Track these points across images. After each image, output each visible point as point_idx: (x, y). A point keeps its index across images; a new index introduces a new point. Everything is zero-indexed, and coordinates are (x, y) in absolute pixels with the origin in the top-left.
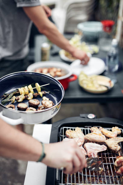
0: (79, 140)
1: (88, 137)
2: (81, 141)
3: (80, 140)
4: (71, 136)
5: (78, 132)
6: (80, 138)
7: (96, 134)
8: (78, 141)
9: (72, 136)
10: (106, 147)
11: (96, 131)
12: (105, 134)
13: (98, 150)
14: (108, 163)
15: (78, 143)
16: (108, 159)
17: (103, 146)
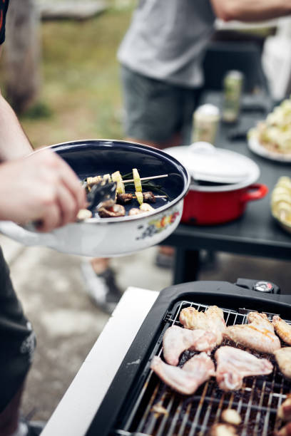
0: (205, 335)
1: (231, 333)
2: (208, 340)
3: (207, 337)
4: (189, 324)
5: (213, 318)
6: (207, 332)
7: (256, 329)
8: (200, 338)
9: (192, 324)
10: (272, 367)
11: (258, 323)
12: (281, 335)
13: (248, 370)
14: (264, 408)
15: (200, 343)
16: (266, 397)
17: (263, 363)
